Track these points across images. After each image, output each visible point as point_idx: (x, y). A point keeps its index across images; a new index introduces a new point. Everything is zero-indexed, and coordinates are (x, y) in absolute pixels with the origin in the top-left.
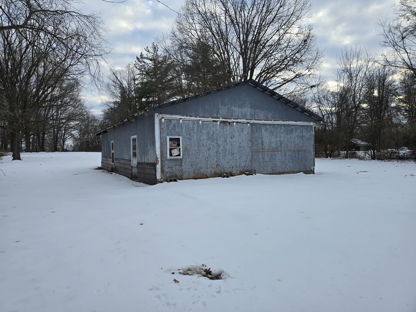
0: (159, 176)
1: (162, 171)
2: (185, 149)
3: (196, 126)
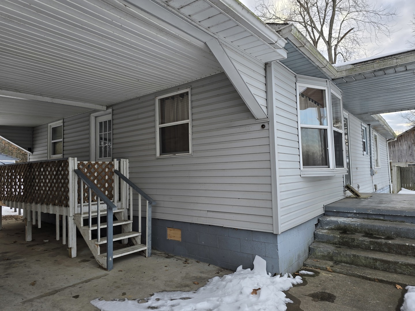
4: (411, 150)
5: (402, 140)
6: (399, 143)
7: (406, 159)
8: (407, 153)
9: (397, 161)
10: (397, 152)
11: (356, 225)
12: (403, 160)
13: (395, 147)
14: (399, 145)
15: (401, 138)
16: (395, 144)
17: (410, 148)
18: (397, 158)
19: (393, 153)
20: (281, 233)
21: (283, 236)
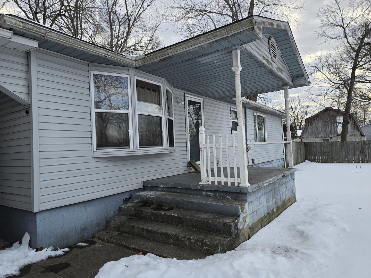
4: (325, 127)
5: (318, 119)
6: (316, 121)
7: (321, 135)
8: (322, 129)
9: (314, 137)
10: (314, 129)
11: (153, 198)
12: (319, 135)
13: (312, 124)
14: (316, 123)
15: (317, 117)
16: (313, 122)
17: (324, 125)
18: (314, 135)
19: (311, 130)
20: (41, 212)
21: (47, 214)
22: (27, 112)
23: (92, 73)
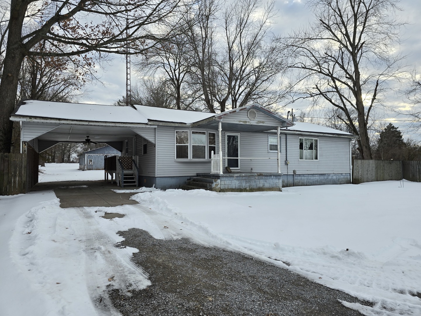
0: (86, 169)
1: (87, 168)
2: (94, 162)
3: (97, 157)
20: (157, 177)
21: (159, 178)
22: (155, 146)
23: (176, 131)
